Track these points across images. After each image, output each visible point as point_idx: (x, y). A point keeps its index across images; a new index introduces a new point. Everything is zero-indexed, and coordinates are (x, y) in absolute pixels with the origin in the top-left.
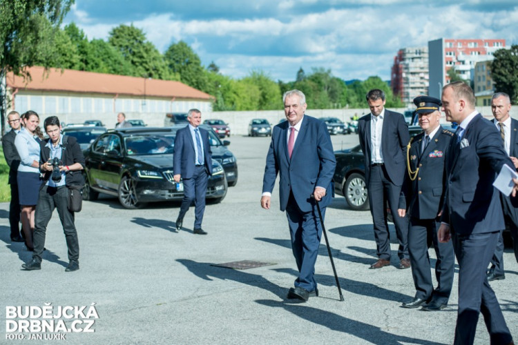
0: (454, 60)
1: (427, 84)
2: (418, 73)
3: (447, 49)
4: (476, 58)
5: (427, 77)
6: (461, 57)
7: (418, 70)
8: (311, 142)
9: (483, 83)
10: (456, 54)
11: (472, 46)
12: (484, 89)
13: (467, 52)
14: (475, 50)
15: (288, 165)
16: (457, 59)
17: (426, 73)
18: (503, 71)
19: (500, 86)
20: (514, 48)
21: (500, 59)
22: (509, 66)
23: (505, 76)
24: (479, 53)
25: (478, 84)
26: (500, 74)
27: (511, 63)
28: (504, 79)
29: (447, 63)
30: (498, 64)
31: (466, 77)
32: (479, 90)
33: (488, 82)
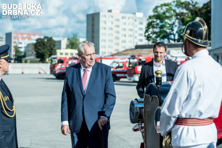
0: (17, 42)
3: (14, 37)
4: (27, 42)
6: (20, 41)
8: (101, 80)
9: (30, 53)
10: (18, 39)
11: (25, 36)
12: (31, 55)
13: (23, 38)
14: (27, 38)
15: (82, 97)
16: (18, 41)
18: (40, 48)
19: (39, 55)
20: (45, 37)
21: (39, 42)
22: (42, 46)
23: (41, 50)
24: (29, 39)
25: (28, 53)
26: (38, 49)
27: (44, 44)
28: (40, 51)
29: (14, 43)
30: (38, 45)
31: (22, 50)
32: (28, 56)
33: (33, 53)
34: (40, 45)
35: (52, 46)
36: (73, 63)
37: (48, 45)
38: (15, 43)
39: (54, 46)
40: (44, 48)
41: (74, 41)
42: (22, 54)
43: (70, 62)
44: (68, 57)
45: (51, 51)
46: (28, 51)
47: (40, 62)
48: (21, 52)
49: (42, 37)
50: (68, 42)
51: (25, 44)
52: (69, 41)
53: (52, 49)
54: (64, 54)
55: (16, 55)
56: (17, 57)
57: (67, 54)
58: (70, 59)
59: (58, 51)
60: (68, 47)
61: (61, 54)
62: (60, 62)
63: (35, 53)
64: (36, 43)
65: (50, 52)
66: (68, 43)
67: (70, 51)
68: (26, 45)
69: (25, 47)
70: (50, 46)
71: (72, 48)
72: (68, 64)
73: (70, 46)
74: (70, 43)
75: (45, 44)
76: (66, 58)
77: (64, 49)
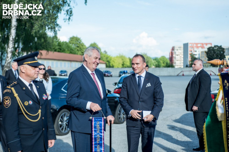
0: (193, 50)
1: (183, 59)
2: (179, 55)
3: (190, 47)
6: (195, 49)
9: (203, 59)
10: (193, 48)
11: (199, 45)
13: (198, 47)
14: (200, 47)
17: (182, 55)
20: (215, 46)
21: (210, 51)
24: (202, 48)
27: (214, 51)
28: (211, 58)
29: (190, 51)
31: (197, 56)
33: (205, 59)
39: (224, 52)
46: (202, 57)
49: (213, 46)
51: (199, 51)
59: (227, 57)
63: (207, 59)
64: (208, 51)
68: (200, 53)
75: (216, 51)
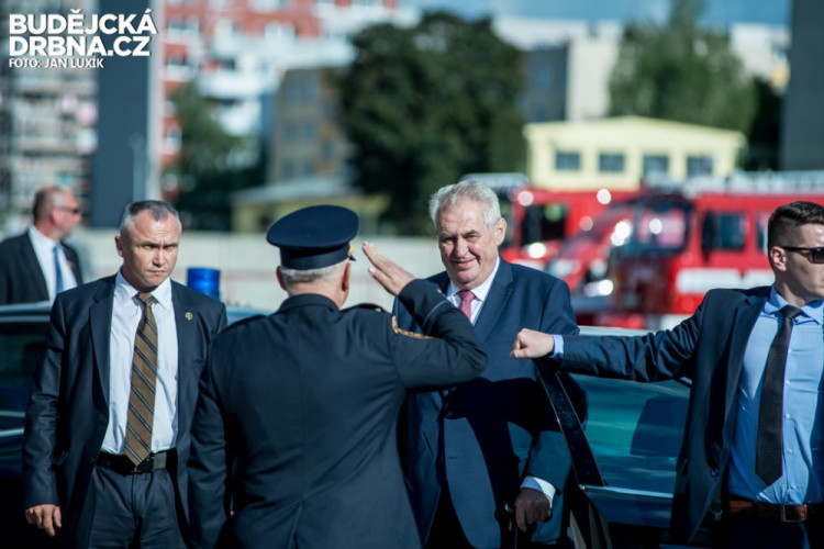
0: (196, 50)
1: (86, 141)
2: (53, 96)
4: (282, 51)
5: (87, 112)
6: (226, 41)
7: (50, 84)
12: (311, 170)
14: (279, 17)
17: (82, 98)
18: (383, 104)
19: (374, 164)
21: (379, 61)
22: (406, 89)
23: (393, 127)
25: (284, 152)
26: (373, 116)
27: (418, 76)
28: (386, 138)
29: (166, 63)
30: (369, 81)
31: (239, 121)
32: (289, 173)
33: (326, 147)
34: (386, 86)
35: (490, 97)
36: (644, 240)
37: (454, 84)
38: (184, 61)
39: (509, 93)
40: (417, 114)
41: (677, 51)
42: (242, 158)
43: (621, 234)
44: (606, 188)
45: (476, 134)
46: (291, 131)
47: (388, 227)
48: (229, 142)
49: (407, 17)
50: (622, 56)
51: (263, 67)
52: (632, 50)
53: (485, 120)
54: (590, 162)
55: (183, 164)
56: (190, 184)
57: (611, 162)
58: (627, 203)
59: (542, 139)
60: (622, 103)
61: (567, 160)
62: (535, 229)
63: (342, 148)
64: (357, 68)
65: (470, 144)
66: (629, 70)
67: (639, 136)
68: (270, 81)
69: (264, 99)
70: (472, 91)
71: (659, 111)
72: (605, 250)
73: (645, 97)
74: (643, 71)
75: (434, 72)
76: (592, 195)
77: (590, 118)
